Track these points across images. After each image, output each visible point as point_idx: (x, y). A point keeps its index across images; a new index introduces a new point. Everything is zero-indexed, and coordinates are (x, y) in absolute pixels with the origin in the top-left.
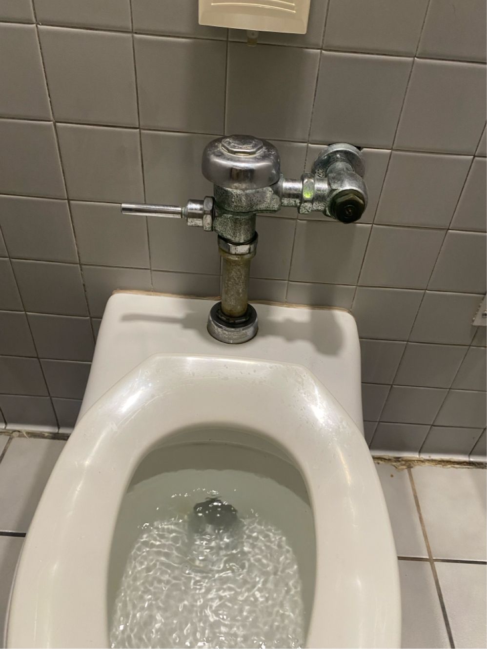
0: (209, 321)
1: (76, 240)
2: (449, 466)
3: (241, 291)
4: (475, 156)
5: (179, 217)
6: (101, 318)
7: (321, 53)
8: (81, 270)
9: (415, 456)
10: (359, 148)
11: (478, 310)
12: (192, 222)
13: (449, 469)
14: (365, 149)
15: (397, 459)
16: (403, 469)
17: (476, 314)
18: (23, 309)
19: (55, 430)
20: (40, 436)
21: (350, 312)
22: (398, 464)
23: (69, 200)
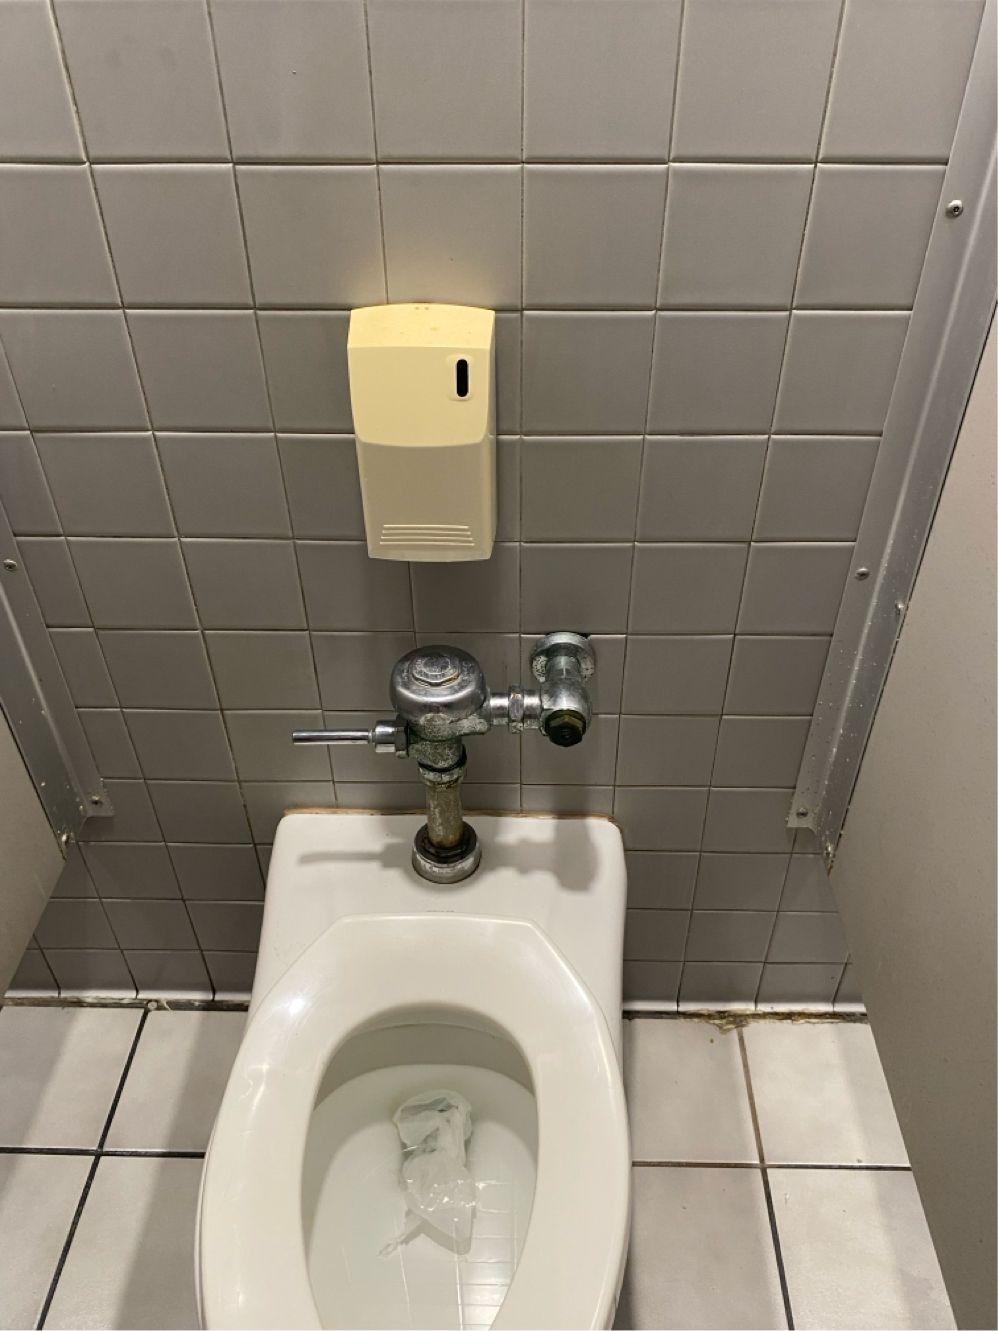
0: (414, 854)
1: (233, 754)
2: (802, 1021)
3: (451, 818)
4: (735, 635)
5: (364, 742)
6: (272, 844)
7: (520, 546)
8: (241, 788)
9: (748, 1007)
10: (585, 635)
11: (790, 808)
12: (381, 749)
13: (802, 1025)
14: (592, 636)
15: (722, 1015)
16: (729, 1030)
17: (788, 813)
18: (161, 839)
19: (208, 996)
20: (188, 1006)
21: (612, 819)
22: (724, 1021)
23: (222, 710)
